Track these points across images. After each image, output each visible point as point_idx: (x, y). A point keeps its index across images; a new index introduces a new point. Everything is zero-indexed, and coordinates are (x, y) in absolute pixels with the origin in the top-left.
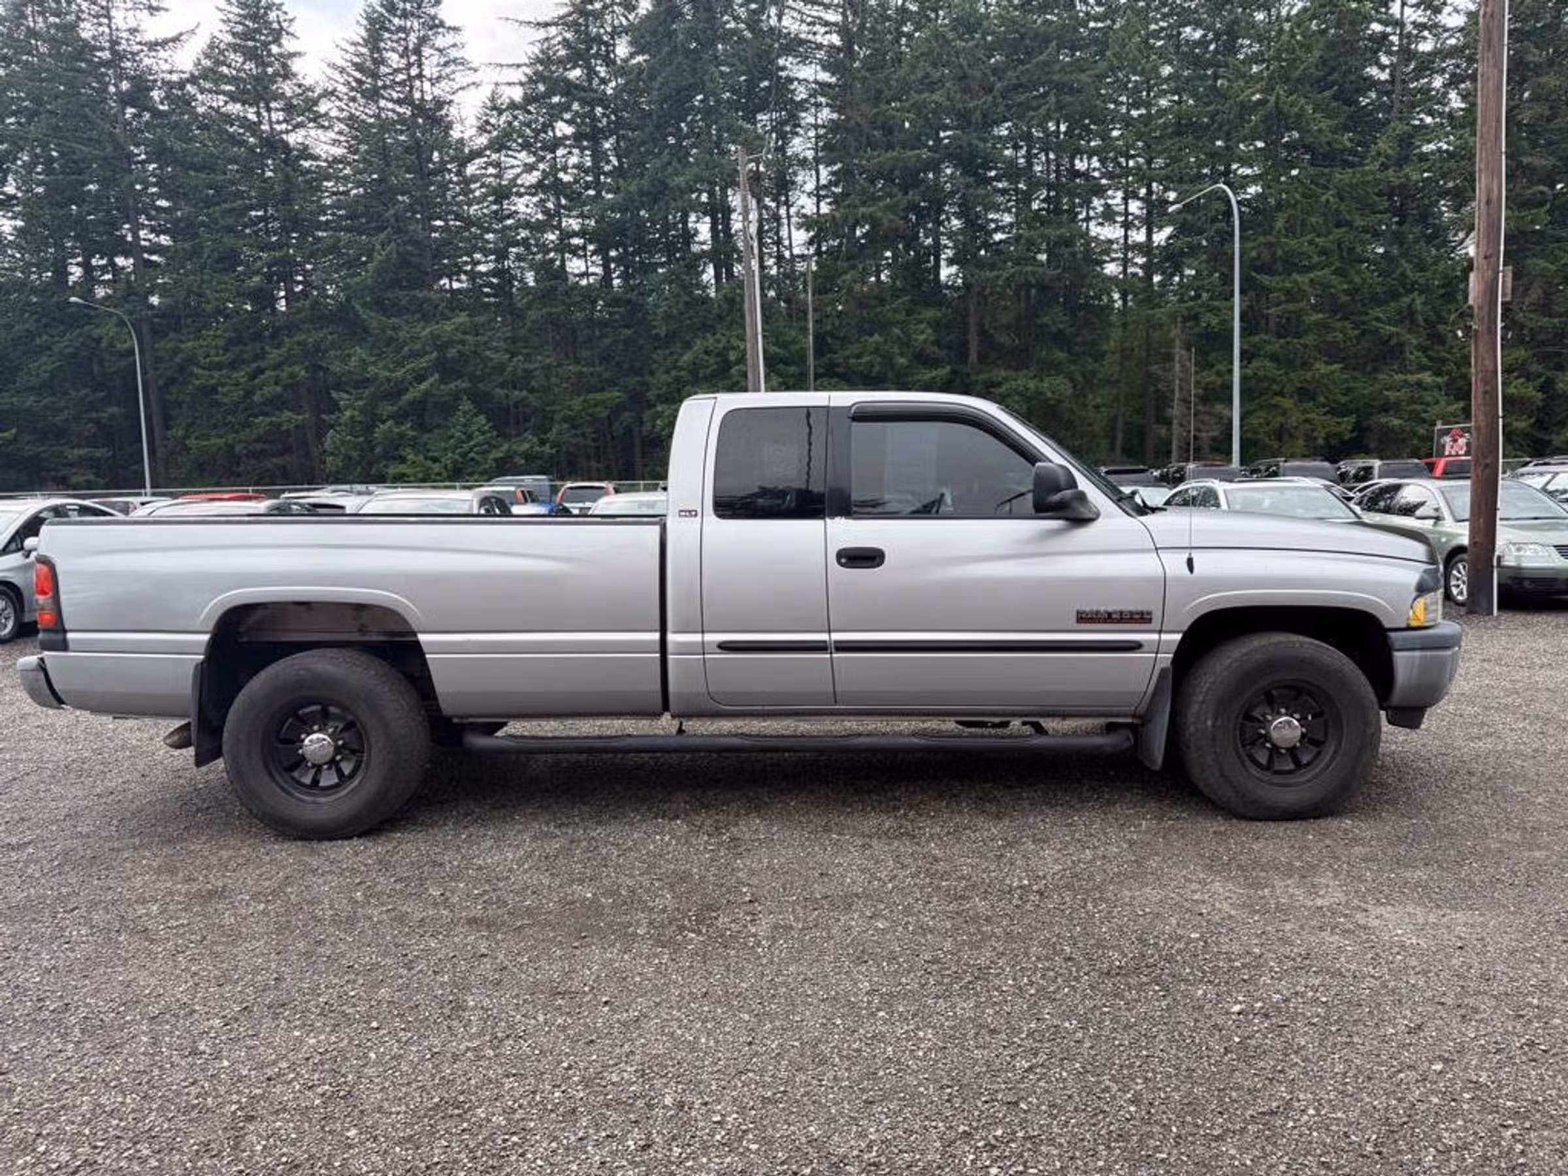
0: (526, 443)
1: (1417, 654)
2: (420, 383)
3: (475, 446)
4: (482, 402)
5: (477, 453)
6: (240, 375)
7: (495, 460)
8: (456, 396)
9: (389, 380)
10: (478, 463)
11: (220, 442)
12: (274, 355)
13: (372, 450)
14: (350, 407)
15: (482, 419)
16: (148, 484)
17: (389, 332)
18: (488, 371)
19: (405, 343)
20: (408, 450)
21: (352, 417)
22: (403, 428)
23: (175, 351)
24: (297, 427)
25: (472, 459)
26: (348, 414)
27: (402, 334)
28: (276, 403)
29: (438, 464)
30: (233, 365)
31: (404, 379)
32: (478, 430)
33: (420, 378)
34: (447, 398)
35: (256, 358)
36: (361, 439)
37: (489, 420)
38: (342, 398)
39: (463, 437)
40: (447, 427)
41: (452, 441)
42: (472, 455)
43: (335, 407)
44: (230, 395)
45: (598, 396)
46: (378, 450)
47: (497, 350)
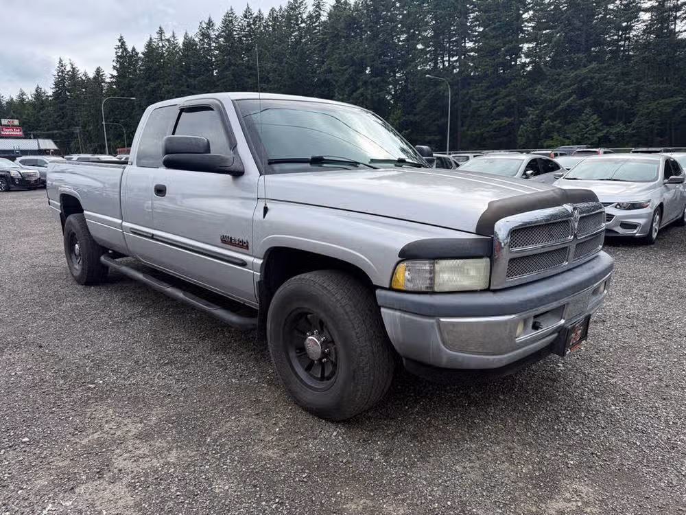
0: (619, 128)
1: (398, 313)
2: (566, 100)
3: (589, 130)
4: (597, 107)
5: (589, 134)
6: (489, 103)
7: (599, 138)
8: (584, 107)
9: (551, 100)
10: (589, 139)
11: (478, 132)
12: (503, 92)
13: (540, 133)
14: (532, 114)
15: (595, 117)
16: (448, 149)
17: (556, 76)
18: (604, 91)
19: (561, 82)
20: (555, 133)
21: (532, 119)
22: (555, 123)
23: (467, 93)
24: (509, 124)
25: (587, 137)
26: (531, 117)
27: (562, 76)
28: (501, 114)
29: (568, 140)
30: (488, 97)
31: (559, 99)
32: (592, 122)
33: (566, 98)
34: (579, 107)
35: (496, 94)
36: (535, 129)
37: (599, 116)
38: (529, 110)
39: (584, 126)
40: (577, 121)
41: (578, 129)
42: (586, 135)
43: (526, 115)
44: (484, 111)
45: (667, 101)
46: (542, 133)
47: (611, 80)
